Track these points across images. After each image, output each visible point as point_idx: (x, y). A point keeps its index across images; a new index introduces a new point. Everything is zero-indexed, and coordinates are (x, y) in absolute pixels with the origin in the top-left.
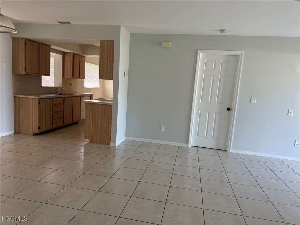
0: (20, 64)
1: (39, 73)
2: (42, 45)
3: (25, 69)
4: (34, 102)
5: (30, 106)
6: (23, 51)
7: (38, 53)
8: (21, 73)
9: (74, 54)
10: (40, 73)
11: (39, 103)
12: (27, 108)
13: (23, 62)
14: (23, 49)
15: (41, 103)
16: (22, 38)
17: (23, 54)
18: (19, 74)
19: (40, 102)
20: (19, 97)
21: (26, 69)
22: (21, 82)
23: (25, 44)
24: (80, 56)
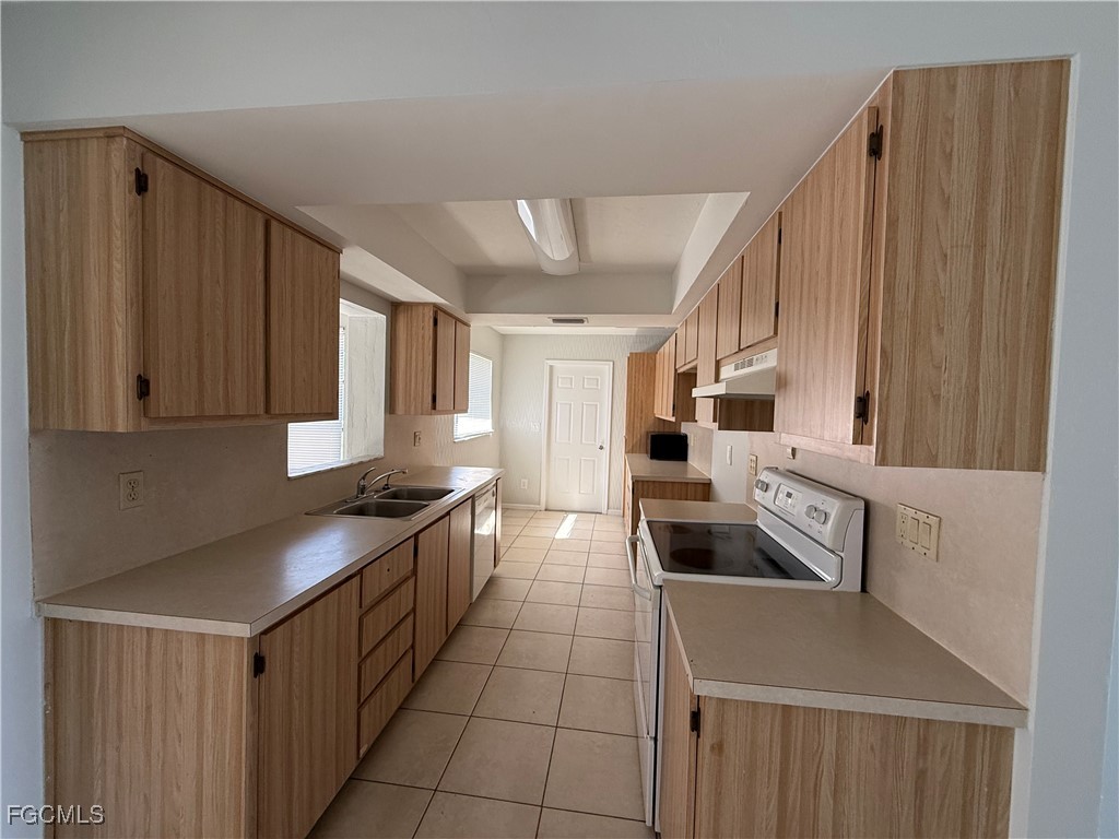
0: (95, 351)
1: (267, 411)
2: (289, 231)
3: (133, 394)
4: (210, 665)
5: (180, 698)
6: (118, 242)
7: (260, 278)
8: (98, 428)
9: (437, 309)
10: (276, 410)
11: (259, 665)
12: (156, 715)
13: (119, 332)
14: (117, 219)
15: (275, 665)
16: (111, 134)
17: (117, 266)
18: (85, 435)
19: (266, 653)
20: (90, 624)
21: (143, 388)
22: (132, 485)
23: (141, 183)
24: (457, 320)
